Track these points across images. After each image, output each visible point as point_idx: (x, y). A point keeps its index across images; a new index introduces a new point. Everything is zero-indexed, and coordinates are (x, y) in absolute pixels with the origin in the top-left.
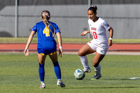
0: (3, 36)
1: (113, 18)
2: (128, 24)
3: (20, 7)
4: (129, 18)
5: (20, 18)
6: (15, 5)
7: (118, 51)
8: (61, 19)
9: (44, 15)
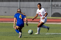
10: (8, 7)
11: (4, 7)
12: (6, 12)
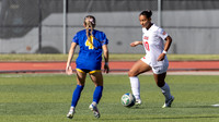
0: (47, 53)
1: (190, 28)
2: (210, 36)
3: (70, 15)
4: (211, 28)
5: (69, 29)
6: (62, 12)
7: (197, 70)
8: (123, 30)
9: (87, 21)
10: (126, 27)
11: (115, 27)
12: (119, 43)
